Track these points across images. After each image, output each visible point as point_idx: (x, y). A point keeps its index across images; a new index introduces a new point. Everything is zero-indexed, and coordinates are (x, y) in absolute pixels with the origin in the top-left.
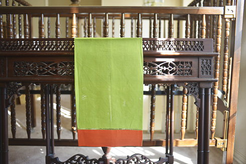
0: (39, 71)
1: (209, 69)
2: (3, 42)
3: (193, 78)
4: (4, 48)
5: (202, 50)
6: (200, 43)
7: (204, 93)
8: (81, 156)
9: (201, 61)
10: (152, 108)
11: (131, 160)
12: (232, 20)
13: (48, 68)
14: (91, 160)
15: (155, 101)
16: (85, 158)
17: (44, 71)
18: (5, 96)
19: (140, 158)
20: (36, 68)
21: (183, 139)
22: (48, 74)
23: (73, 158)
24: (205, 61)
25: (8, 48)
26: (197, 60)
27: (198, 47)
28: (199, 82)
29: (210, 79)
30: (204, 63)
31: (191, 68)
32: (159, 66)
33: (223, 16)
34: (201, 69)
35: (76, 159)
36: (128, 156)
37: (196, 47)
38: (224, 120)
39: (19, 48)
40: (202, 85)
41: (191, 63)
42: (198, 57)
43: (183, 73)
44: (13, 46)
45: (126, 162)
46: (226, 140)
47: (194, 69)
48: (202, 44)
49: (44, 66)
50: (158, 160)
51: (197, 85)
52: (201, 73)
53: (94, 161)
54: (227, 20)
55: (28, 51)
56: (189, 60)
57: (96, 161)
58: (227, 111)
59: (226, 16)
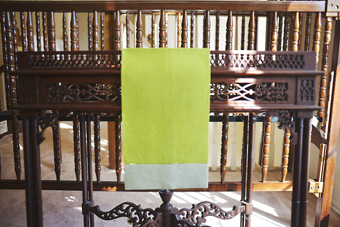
0: (81, 96)
1: (310, 93)
2: (32, 56)
3: (288, 105)
4: (32, 65)
5: (302, 67)
6: (299, 58)
7: (302, 126)
8: (131, 205)
9: (299, 82)
10: (224, 140)
11: (198, 210)
12: (337, 19)
13: (93, 92)
14: (145, 211)
15: (227, 131)
16: (136, 208)
17: (87, 95)
18: (36, 129)
19: (209, 208)
20: (77, 92)
21: (265, 182)
22: (93, 99)
23: (120, 207)
24: (305, 82)
25: (38, 65)
26: (294, 80)
27: (296, 63)
28: (297, 111)
29: (311, 107)
30: (305, 86)
31: (287, 92)
32: (243, 88)
33: (324, 14)
34: (299, 93)
35: (124, 208)
36: (193, 205)
37: (293, 63)
38: (320, 157)
39: (53, 64)
40: (300, 115)
41: (286, 85)
42: (296, 76)
43: (275, 98)
44: (45, 61)
45: (191, 212)
46: (322, 183)
47: (290, 93)
48: (302, 59)
49: (87, 88)
50: (232, 209)
51: (294, 115)
52: (299, 99)
53: (148, 212)
54: (329, 19)
55: (66, 69)
56: (284, 81)
57: (151, 212)
58: (324, 145)
59: (328, 14)
